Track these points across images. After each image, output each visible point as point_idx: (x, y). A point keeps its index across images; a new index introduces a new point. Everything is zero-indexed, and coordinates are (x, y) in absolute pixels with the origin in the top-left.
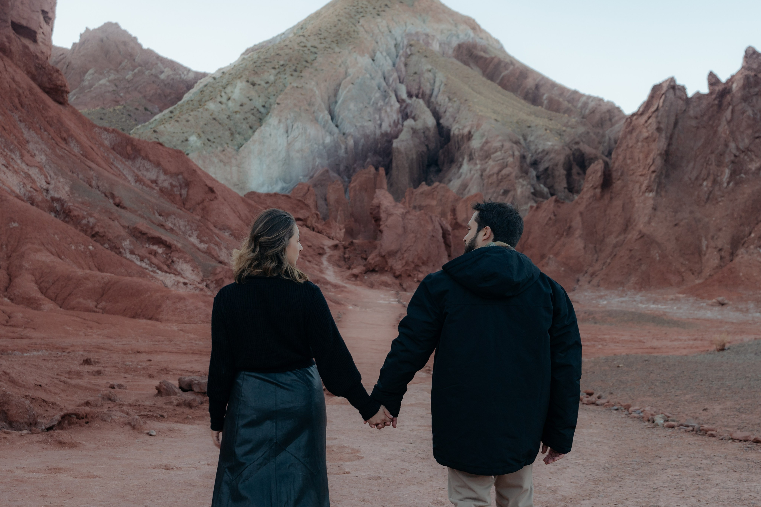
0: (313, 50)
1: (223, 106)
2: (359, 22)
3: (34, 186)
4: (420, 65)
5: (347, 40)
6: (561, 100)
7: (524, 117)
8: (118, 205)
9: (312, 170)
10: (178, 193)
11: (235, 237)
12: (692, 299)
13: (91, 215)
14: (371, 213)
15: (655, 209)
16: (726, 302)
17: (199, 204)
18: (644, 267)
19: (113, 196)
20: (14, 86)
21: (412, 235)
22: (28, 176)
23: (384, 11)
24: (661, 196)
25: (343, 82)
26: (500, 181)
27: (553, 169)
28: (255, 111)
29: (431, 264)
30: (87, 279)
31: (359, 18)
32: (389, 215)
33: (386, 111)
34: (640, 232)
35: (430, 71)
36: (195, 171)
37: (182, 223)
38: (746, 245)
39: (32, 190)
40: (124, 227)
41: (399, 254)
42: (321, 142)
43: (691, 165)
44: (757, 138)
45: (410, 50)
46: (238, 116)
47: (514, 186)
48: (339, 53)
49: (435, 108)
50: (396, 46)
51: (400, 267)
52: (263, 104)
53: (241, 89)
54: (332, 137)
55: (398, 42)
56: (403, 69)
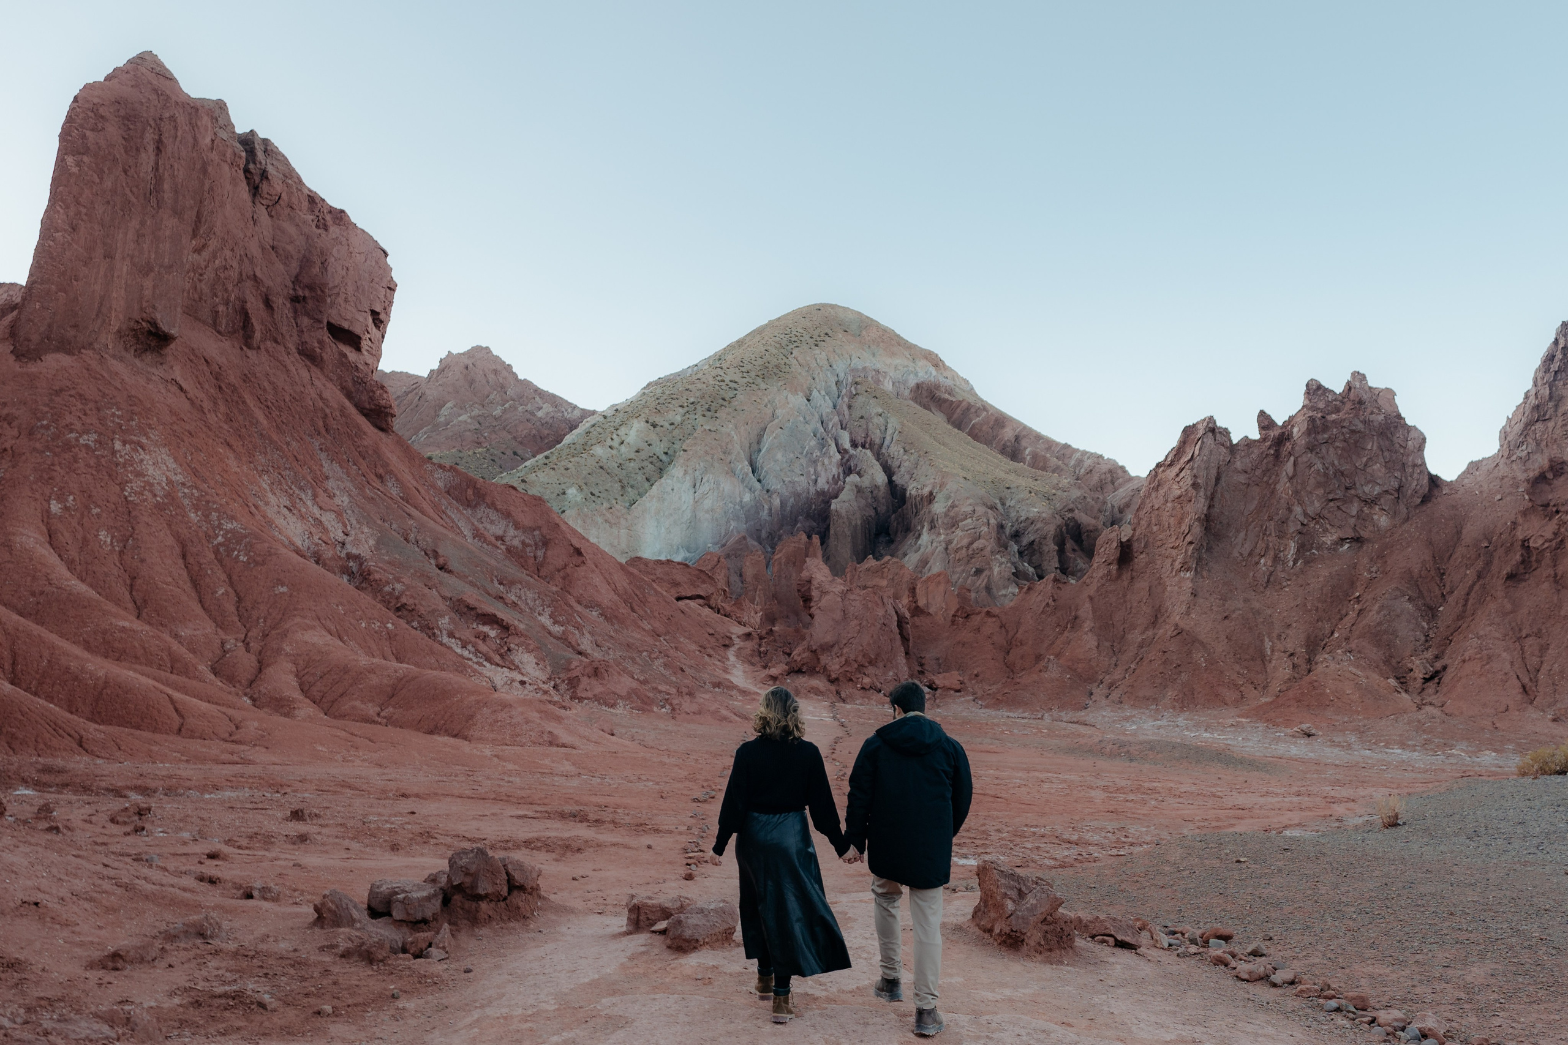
0: (732, 385)
1: (614, 452)
2: (791, 353)
3: (324, 538)
4: (868, 408)
5: (776, 374)
6: (1048, 455)
7: (1002, 475)
8: (441, 568)
9: (725, 536)
10: (532, 554)
11: (606, 617)
12: (1261, 726)
13: (398, 580)
14: (799, 591)
15: (1194, 595)
16: (1313, 731)
17: (559, 571)
18: (1184, 677)
19: (436, 555)
20: (321, 404)
21: (855, 622)
22: (319, 523)
23: (824, 340)
24: (1203, 577)
25: (770, 425)
26: (971, 557)
27: (1041, 543)
28: (654, 459)
29: (881, 665)
30: (372, 671)
31: (792, 349)
32: (824, 593)
34: (1177, 625)
35: (880, 415)
36: (557, 525)
37: (530, 595)
38: (1327, 649)
39: (320, 542)
40: (444, 598)
41: (836, 649)
42: (738, 500)
43: (1242, 535)
44: (1331, 500)
45: (856, 388)
46: (632, 464)
47: (989, 564)
48: (766, 390)
49: (887, 462)
50: (838, 383)
51: (838, 667)
52: (666, 450)
53: (637, 431)
54: (753, 495)
55: (841, 379)
56: (846, 412)
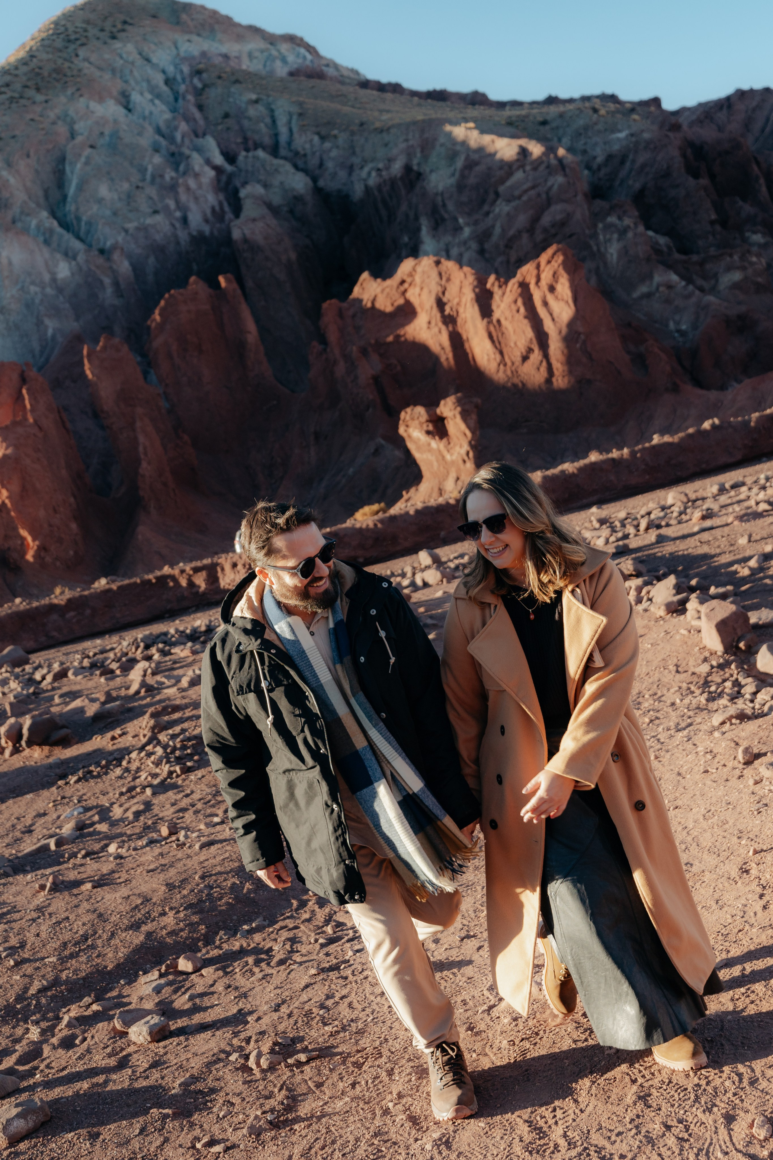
2: (77, 55)
4: (231, 100)
5: (58, 81)
9: (42, 352)
23: (123, 30)
25: (70, 146)
31: (75, 49)
33: (188, 189)
35: (256, 102)
42: (47, 277)
45: (200, 80)
48: (46, 102)
50: (167, 82)
54: (74, 263)
55: (171, 75)
56: (198, 115)
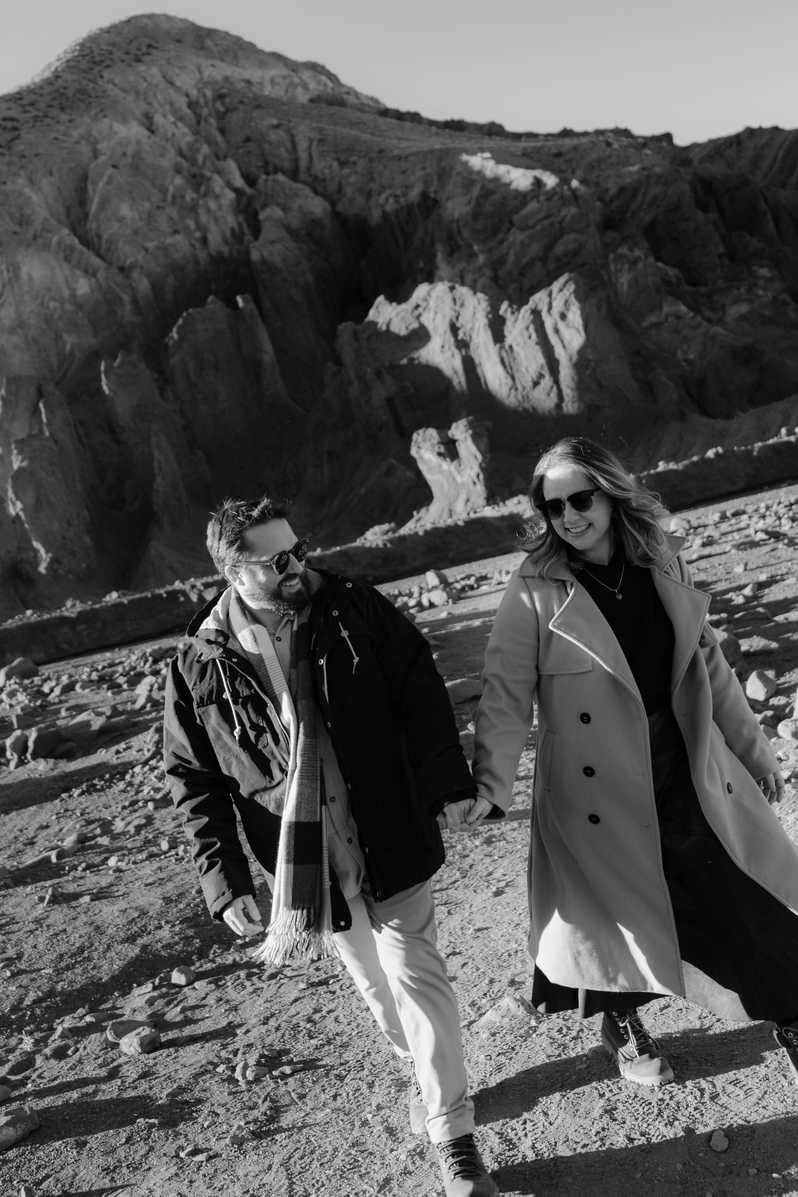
2: (101, 77)
4: (253, 124)
5: (82, 101)
23: (148, 54)
25: (92, 165)
35: (278, 128)
45: (223, 104)
48: (71, 121)
49: (317, 183)
50: (190, 105)
54: (93, 280)
55: (194, 98)
